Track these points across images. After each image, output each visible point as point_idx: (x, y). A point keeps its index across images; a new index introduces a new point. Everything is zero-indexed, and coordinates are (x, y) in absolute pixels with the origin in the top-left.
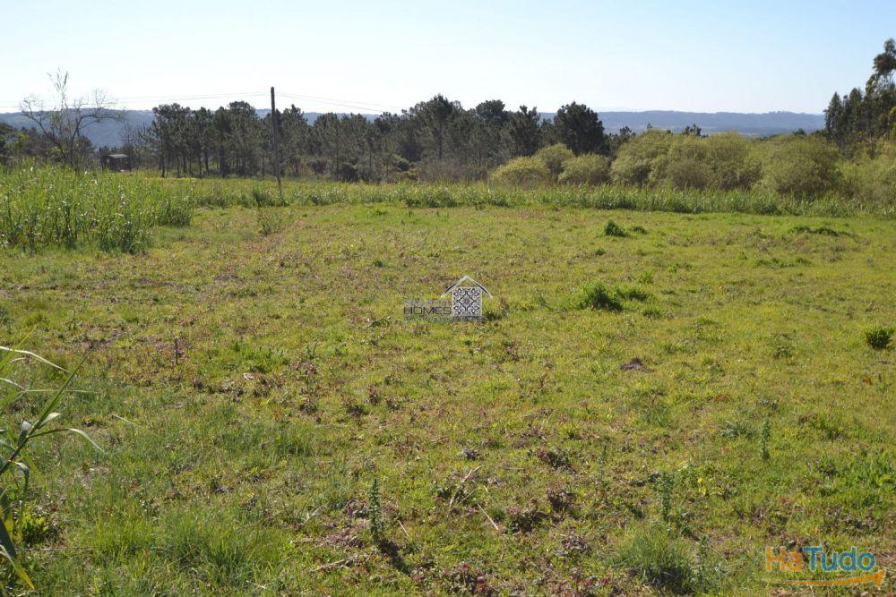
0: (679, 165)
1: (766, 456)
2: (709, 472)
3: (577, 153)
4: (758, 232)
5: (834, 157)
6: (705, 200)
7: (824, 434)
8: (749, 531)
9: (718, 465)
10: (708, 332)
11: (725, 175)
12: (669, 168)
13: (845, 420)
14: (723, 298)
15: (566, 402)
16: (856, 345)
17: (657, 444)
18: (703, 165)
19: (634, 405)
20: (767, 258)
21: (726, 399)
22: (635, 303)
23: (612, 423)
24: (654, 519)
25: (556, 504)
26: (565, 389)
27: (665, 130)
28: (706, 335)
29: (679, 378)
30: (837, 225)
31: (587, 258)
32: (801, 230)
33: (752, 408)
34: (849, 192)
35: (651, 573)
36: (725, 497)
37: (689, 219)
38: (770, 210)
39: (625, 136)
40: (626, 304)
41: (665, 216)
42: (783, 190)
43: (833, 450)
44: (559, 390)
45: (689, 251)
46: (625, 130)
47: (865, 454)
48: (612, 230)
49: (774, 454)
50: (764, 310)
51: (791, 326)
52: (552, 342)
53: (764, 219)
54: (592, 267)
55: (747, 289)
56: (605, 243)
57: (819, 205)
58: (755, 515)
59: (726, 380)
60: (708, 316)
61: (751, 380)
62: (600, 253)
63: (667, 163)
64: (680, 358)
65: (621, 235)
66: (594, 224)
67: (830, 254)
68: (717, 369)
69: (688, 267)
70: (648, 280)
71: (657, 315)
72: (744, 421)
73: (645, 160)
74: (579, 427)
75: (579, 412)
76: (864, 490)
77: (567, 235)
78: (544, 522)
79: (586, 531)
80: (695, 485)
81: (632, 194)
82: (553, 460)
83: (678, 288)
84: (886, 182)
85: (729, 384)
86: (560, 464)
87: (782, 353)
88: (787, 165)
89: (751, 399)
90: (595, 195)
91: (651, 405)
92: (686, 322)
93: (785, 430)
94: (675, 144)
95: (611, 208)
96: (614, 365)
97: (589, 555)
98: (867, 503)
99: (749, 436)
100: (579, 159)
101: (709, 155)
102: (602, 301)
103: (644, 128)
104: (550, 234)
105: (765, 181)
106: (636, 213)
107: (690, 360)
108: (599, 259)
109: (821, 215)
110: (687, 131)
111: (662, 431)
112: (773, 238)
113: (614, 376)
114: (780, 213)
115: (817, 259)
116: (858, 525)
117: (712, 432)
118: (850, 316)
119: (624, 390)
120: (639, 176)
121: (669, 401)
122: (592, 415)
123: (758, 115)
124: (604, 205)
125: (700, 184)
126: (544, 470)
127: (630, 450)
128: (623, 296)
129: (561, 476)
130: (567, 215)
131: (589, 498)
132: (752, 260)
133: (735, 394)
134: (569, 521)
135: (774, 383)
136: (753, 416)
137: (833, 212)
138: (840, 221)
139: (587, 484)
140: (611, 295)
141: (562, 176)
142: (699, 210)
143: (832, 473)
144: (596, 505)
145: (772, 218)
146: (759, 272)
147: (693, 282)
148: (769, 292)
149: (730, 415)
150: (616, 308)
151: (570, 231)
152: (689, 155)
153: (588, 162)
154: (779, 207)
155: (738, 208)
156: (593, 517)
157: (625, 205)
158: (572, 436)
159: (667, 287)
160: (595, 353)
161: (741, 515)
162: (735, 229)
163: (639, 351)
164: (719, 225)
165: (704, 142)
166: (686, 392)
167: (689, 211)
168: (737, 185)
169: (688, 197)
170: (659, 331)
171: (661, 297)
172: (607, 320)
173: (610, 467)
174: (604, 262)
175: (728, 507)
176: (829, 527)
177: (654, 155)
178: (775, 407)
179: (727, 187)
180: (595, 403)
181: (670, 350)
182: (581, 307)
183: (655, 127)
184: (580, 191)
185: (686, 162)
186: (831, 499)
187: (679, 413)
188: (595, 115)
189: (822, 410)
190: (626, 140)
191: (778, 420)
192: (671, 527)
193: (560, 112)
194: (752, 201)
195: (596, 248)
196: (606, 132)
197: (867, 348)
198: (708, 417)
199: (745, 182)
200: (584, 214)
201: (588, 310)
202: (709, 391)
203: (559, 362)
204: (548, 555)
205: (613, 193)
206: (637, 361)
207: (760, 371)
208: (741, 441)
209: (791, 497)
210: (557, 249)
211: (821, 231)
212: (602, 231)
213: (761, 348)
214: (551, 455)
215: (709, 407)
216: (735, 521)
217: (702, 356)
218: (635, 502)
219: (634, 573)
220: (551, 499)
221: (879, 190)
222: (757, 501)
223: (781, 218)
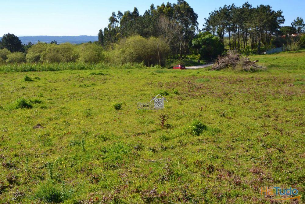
0: (50, 55)
1: (84, 150)
2: (66, 159)
3: (12, 52)
4: (79, 76)
5: (102, 50)
6: (60, 66)
7: (103, 139)
8: (80, 176)
9: (69, 156)
10: (64, 111)
11: (67, 57)
12: (47, 56)
13: (109, 134)
14: (68, 99)
15: (13, 143)
16: (111, 110)
17: (48, 153)
18: (59, 54)
19: (39, 140)
20: (82, 84)
21: (70, 133)
22: (37, 104)
23: (31, 148)
24: (48, 179)
25: (11, 181)
26: (12, 139)
27: (44, 42)
28: (63, 113)
29: (54, 129)
30: (104, 71)
31: (18, 90)
32: (93, 74)
33: (79, 135)
34: (107, 61)
35: (47, 198)
36: (72, 166)
37: (55, 73)
38: (83, 68)
39: (30, 45)
40: (34, 105)
41: (47, 73)
42: (86, 61)
43: (106, 144)
44: (10, 140)
45: (56, 84)
46: (30, 43)
47: (115, 144)
48: (27, 79)
49: (87, 149)
50: (82, 102)
51: (91, 106)
52: (6, 122)
53: (81, 71)
54: (21, 93)
55: (76, 95)
56: (25, 84)
57: (98, 66)
58: (82, 170)
59: (71, 127)
60: (64, 106)
61: (78, 126)
62: (23, 88)
63: (46, 54)
64: (54, 121)
65: (31, 81)
66: (20, 78)
67: (102, 81)
68: (68, 124)
69: (56, 90)
70: (42, 96)
71: (46, 108)
72: (77, 140)
73: (38, 54)
74: (18, 151)
75: (18, 146)
76: (115, 155)
77: (10, 82)
78: (6, 189)
79: (23, 189)
80: (61, 164)
81: (34, 66)
82: (9, 166)
83: (52, 97)
84: (118, 57)
85: (71, 128)
86: (11, 166)
87: (89, 115)
88: (87, 53)
89: (79, 132)
90: (20, 67)
91: (45, 140)
92: (56, 109)
93: (90, 141)
94: (48, 47)
95: (27, 71)
96: (31, 127)
97: (24, 197)
98: (116, 159)
99: (79, 144)
100: (13, 54)
101: (61, 51)
102: (24, 105)
103: (37, 42)
104: (4, 82)
105: (80, 59)
106: (36, 72)
107: (58, 122)
108: (23, 90)
109: (99, 69)
110: (52, 43)
111: (49, 148)
112: (84, 77)
113: (31, 131)
114: (86, 69)
115: (98, 83)
116: (114, 167)
117: (67, 145)
118: (109, 100)
119: (34, 136)
120: (37, 59)
121: (51, 137)
122: (23, 147)
123: (76, 37)
124: (24, 70)
125: (58, 61)
126: (5, 170)
127: (38, 157)
128: (32, 102)
129: (12, 170)
130: (10, 75)
131: (23, 176)
132: (77, 85)
133: (73, 131)
134: (16, 187)
135: (86, 125)
136: (80, 138)
137: (103, 68)
138: (105, 70)
139: (22, 172)
140: (28, 102)
141: (7, 61)
142: (59, 70)
143: (105, 152)
144: (26, 179)
145: (83, 71)
146: (80, 89)
147: (58, 95)
148: (83, 96)
149: (72, 138)
150: (30, 107)
151: (11, 80)
152: (54, 51)
153: (17, 55)
154: (86, 67)
155: (72, 68)
156: (25, 183)
157: (32, 70)
158: (16, 156)
159: (48, 98)
160: (23, 124)
161: (77, 171)
162: (71, 75)
163: (39, 121)
164: (65, 74)
165: (59, 46)
166: (57, 133)
167: (55, 71)
168: (71, 60)
169: (55, 66)
170: (46, 113)
171: (47, 101)
172: (27, 112)
173: (30, 164)
174: (25, 91)
175: (73, 169)
176: (105, 169)
177: (41, 51)
178: (87, 133)
179: (68, 61)
180: (24, 142)
181: (51, 119)
182: (17, 108)
183: (41, 42)
184: (14, 66)
185: (53, 54)
186: (105, 160)
187: (55, 141)
188: (17, 38)
189: (102, 132)
190: (30, 47)
191: (88, 137)
192: (54, 181)
193: (4, 37)
194: (76, 65)
195: (22, 86)
196: (23, 44)
197: (115, 110)
198: (64, 140)
199: (74, 59)
200: (16, 74)
201: (20, 109)
202: (65, 131)
203: (10, 129)
204: (8, 201)
205: (27, 65)
206: (39, 125)
207: (82, 122)
208: (76, 146)
209: (93, 162)
210: (7, 88)
211: (99, 74)
212: (24, 80)
213: (81, 114)
214: (8, 164)
215: (65, 137)
216: (76, 174)
217: (62, 120)
218: (41, 174)
219: (41, 200)
220: (8, 180)
221: (116, 60)
222: (82, 166)
223: (86, 71)
